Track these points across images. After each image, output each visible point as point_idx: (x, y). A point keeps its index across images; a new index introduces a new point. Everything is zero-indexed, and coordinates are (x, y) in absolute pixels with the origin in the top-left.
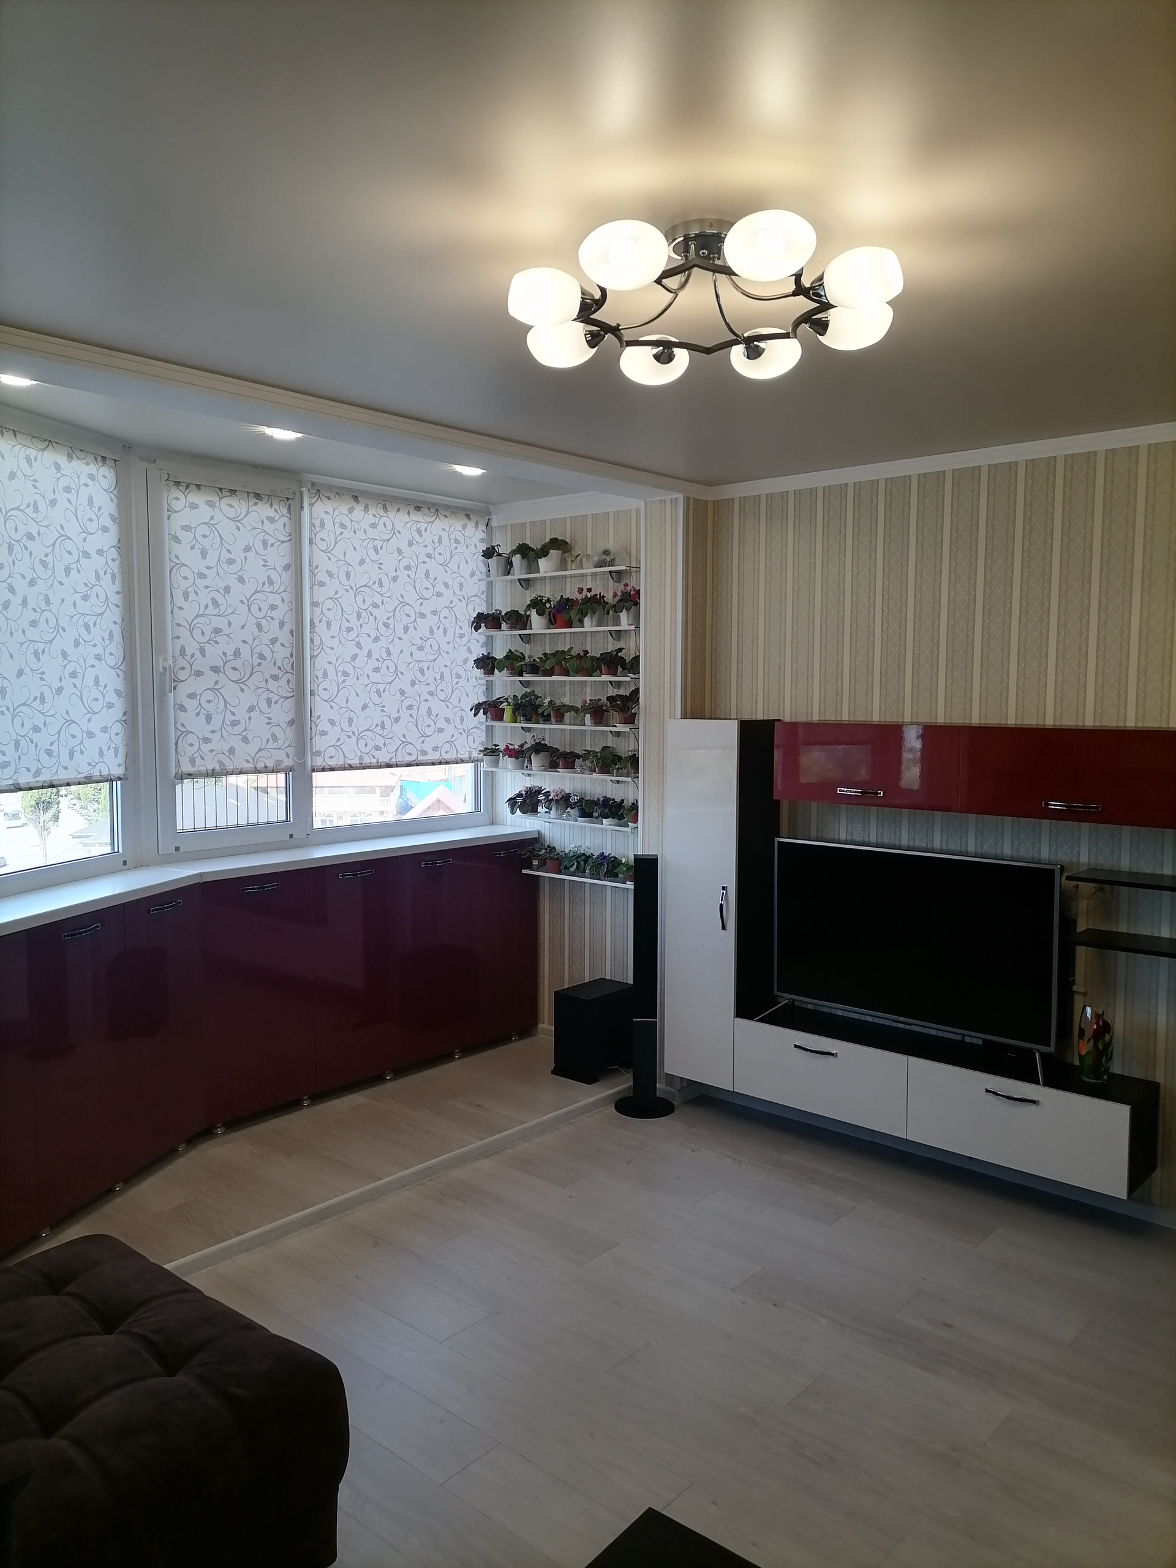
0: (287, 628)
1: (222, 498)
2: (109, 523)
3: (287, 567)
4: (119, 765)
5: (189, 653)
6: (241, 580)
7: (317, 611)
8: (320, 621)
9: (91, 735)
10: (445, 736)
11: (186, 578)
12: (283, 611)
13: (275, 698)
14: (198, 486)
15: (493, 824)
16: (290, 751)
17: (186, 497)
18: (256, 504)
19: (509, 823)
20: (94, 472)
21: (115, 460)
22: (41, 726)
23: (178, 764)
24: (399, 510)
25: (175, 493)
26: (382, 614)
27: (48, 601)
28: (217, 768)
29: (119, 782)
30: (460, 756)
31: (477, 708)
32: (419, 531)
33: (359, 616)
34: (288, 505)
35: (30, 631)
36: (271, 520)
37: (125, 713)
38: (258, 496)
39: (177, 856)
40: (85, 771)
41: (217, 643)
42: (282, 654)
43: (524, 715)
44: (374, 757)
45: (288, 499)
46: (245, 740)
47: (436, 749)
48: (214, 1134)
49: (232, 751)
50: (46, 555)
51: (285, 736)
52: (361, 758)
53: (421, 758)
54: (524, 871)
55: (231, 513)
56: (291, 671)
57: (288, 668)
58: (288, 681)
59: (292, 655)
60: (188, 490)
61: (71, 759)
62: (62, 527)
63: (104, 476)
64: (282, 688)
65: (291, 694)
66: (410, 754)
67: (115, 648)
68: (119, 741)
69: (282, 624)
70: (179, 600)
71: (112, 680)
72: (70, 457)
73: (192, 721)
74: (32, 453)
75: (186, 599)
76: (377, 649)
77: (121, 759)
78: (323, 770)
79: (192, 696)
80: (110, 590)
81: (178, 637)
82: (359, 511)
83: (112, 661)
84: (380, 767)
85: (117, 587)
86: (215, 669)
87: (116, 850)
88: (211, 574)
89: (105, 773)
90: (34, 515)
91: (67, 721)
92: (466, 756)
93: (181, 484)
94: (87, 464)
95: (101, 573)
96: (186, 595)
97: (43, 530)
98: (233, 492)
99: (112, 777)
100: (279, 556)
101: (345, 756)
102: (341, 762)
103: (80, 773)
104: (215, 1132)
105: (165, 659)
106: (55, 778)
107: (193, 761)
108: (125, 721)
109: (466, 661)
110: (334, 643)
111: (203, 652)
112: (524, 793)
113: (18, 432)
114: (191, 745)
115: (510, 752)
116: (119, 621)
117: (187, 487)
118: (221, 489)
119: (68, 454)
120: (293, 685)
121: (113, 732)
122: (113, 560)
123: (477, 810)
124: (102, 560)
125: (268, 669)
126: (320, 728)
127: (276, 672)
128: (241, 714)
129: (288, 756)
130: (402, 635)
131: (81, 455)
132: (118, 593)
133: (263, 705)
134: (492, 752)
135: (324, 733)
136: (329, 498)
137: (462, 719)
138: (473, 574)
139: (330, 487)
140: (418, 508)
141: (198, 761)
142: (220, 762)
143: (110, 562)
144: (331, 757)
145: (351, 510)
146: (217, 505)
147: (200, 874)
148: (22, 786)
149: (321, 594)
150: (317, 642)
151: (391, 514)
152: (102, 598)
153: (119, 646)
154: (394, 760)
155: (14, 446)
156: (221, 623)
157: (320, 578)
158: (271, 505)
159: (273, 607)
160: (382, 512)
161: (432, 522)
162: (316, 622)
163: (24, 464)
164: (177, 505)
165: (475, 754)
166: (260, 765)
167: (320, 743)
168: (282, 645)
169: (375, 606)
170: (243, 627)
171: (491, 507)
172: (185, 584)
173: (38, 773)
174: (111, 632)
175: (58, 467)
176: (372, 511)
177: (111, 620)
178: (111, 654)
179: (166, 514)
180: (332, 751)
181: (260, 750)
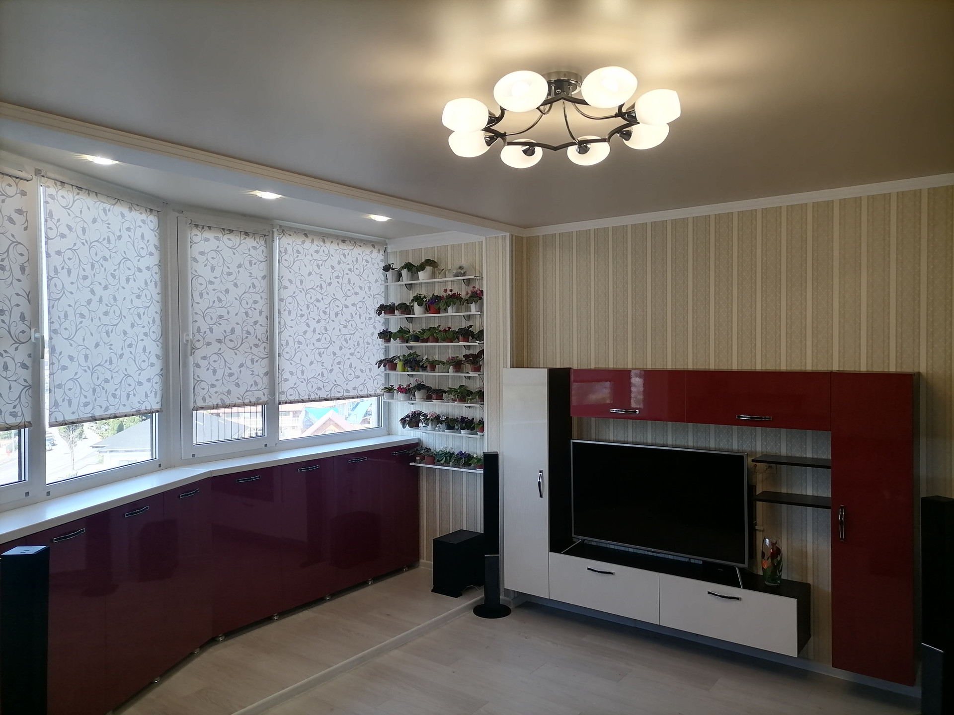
0: (264, 314)
1: (224, 235)
2: (153, 250)
3: (264, 277)
4: (157, 403)
5: (202, 331)
6: (236, 285)
7: (283, 304)
8: (285, 310)
9: (140, 384)
10: (360, 381)
11: (201, 284)
12: (262, 305)
13: (256, 358)
14: (210, 228)
15: (389, 434)
16: (266, 391)
17: (202, 234)
18: (245, 238)
19: (399, 433)
20: (145, 219)
21: (158, 211)
22: (109, 378)
23: (195, 401)
24: (332, 242)
25: (195, 231)
26: (322, 306)
27: (115, 299)
28: (220, 403)
29: (157, 414)
30: (369, 393)
31: (380, 362)
32: (344, 255)
33: (308, 307)
34: (265, 239)
35: (103, 318)
36: (255, 248)
37: (162, 370)
38: (247, 234)
39: (194, 460)
40: (137, 406)
41: (220, 324)
42: (261, 331)
43: (411, 367)
44: (317, 394)
45: (265, 235)
46: (238, 385)
47: (355, 388)
48: (216, 641)
49: (229, 392)
50: (115, 270)
51: (263, 382)
52: (309, 395)
53: (346, 394)
54: (411, 464)
55: (230, 244)
56: (266, 342)
57: (265, 339)
58: (265, 348)
59: (267, 332)
60: (203, 230)
61: (128, 400)
62: (125, 252)
63: (151, 221)
64: (261, 352)
65: (266, 356)
66: (339, 392)
67: (156, 328)
68: (158, 387)
69: (261, 312)
70: (197, 298)
71: (154, 348)
72: (130, 209)
73: (204, 374)
74: (107, 206)
75: (201, 298)
76: (319, 327)
77: (158, 399)
78: (286, 403)
79: (204, 358)
80: (153, 292)
81: (196, 321)
82: (308, 243)
83: (154, 336)
84: (321, 400)
85: (158, 290)
86: (219, 341)
87: (154, 458)
88: (217, 281)
89: (149, 408)
90: (108, 245)
91: (126, 375)
92: (373, 393)
93: (199, 226)
94: (141, 213)
95: (149, 281)
96: (201, 295)
97: (113, 255)
98: (231, 231)
99: (153, 411)
100: (260, 270)
101: (299, 394)
102: (297, 398)
103: (133, 409)
104: (218, 639)
105: (188, 335)
106: (118, 412)
107: (204, 399)
108: (161, 375)
109: (372, 334)
110: (293, 324)
111: (211, 330)
112: (410, 415)
113: (99, 193)
114: (203, 389)
115: (401, 390)
116: (159, 311)
117: (203, 228)
118: (223, 229)
119: (129, 208)
120: (267, 350)
121: (154, 382)
122: (156, 273)
123: (379, 426)
124: (149, 273)
125: (252, 340)
126: (284, 377)
127: (257, 342)
128: (235, 369)
129: (264, 395)
130: (334, 318)
131: (137, 208)
132: (158, 294)
133: (249, 363)
134: (389, 390)
135: (286, 380)
136: (290, 235)
137: (370, 370)
138: (376, 281)
139: (291, 228)
140: (344, 241)
141: (208, 399)
142: (221, 399)
143: (154, 275)
144: (291, 395)
145: (303, 242)
146: (221, 239)
147: (211, 472)
148: (97, 418)
149: (285, 294)
150: (282, 323)
151: (328, 244)
152: (149, 297)
153: (159, 327)
154: (329, 396)
155: (96, 202)
156: (223, 312)
157: (284, 284)
158: (255, 239)
159: (255, 302)
160: (322, 243)
161: (352, 250)
162: (282, 311)
163: (102, 213)
164: (196, 239)
165: (379, 391)
166: (247, 401)
167: (284, 386)
168: (261, 325)
169: (318, 301)
170: (236, 314)
171: (387, 241)
172: (200, 288)
173: (107, 409)
174: (154, 318)
175: (123, 216)
176: (316, 243)
177: (153, 311)
178: (154, 332)
179: (189, 244)
180: (291, 391)
181: (247, 391)
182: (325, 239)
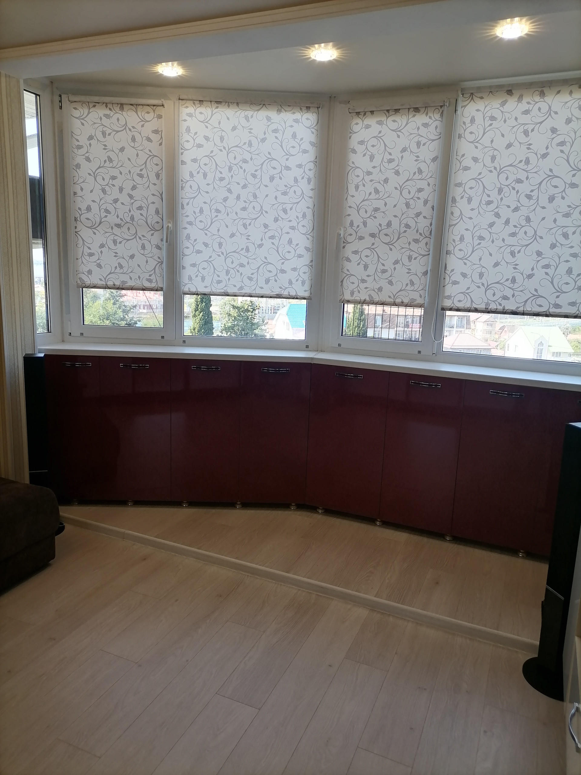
0: (429, 205)
1: (389, 117)
2: (309, 147)
3: (434, 159)
4: (305, 291)
5: (355, 225)
6: (397, 173)
7: (460, 190)
8: (462, 198)
9: (283, 272)
11: (358, 176)
12: (428, 193)
13: (415, 255)
14: (372, 112)
16: (425, 293)
17: (363, 122)
18: (414, 116)
20: (299, 117)
21: (318, 108)
22: (245, 264)
23: (342, 295)
24: (559, 92)
25: (356, 120)
26: (524, 188)
27: (255, 196)
28: (368, 299)
29: (304, 300)
33: (500, 191)
34: (441, 111)
35: (241, 213)
36: (426, 125)
37: (312, 261)
38: (417, 110)
39: (339, 348)
40: (277, 291)
41: (375, 217)
42: (424, 224)
44: (500, 305)
45: (441, 106)
46: (391, 283)
49: (380, 289)
50: (256, 171)
51: (421, 282)
52: (488, 304)
55: (395, 126)
56: (429, 236)
57: (427, 234)
58: (428, 244)
59: (431, 225)
60: (365, 117)
61: (267, 284)
62: (270, 154)
63: (308, 119)
64: (421, 248)
65: (429, 253)
66: (541, 306)
67: (307, 223)
68: (306, 277)
69: (426, 202)
70: (352, 191)
71: (303, 241)
73: (355, 268)
74: (249, 113)
75: (357, 190)
76: (516, 218)
77: (307, 287)
78: (456, 310)
79: (356, 252)
80: (305, 188)
81: (349, 215)
82: (511, 103)
83: (304, 230)
85: (312, 186)
86: (373, 235)
87: (307, 339)
88: (375, 171)
89: (294, 294)
90: (249, 149)
91: (265, 262)
93: (361, 113)
94: (294, 113)
95: (299, 178)
96: (357, 187)
97: (254, 157)
98: (397, 111)
99: (299, 297)
100: (430, 151)
101: (472, 301)
102: (468, 305)
105: (341, 229)
106: (254, 292)
107: (352, 293)
108: (311, 266)
110: (474, 214)
111: (365, 223)
113: (239, 104)
114: (353, 283)
116: (311, 206)
117: (365, 114)
118: (388, 111)
119: (277, 111)
120: (431, 246)
121: (301, 272)
122: (310, 170)
124: (301, 170)
125: (411, 235)
126: (453, 278)
127: (418, 236)
129: (420, 296)
132: (312, 190)
133: (405, 260)
135: (455, 283)
136: (482, 98)
139: (479, 89)
142: (370, 296)
143: (307, 171)
144: (460, 301)
145: (504, 103)
146: (385, 122)
149: (465, 177)
150: (457, 214)
152: (299, 193)
153: (310, 221)
154: (521, 309)
155: (236, 111)
156: (380, 204)
157: (465, 164)
158: (427, 114)
159: (420, 190)
160: (538, 98)
162: (458, 198)
163: (243, 121)
164: (356, 128)
166: (399, 301)
167: (449, 290)
168: (425, 217)
169: (519, 181)
170: (395, 206)
172: (356, 180)
174: (304, 213)
175: (269, 119)
176: (525, 100)
177: (304, 206)
178: (303, 226)
179: (349, 136)
180: (461, 297)
181: (401, 290)
182: (546, 90)
